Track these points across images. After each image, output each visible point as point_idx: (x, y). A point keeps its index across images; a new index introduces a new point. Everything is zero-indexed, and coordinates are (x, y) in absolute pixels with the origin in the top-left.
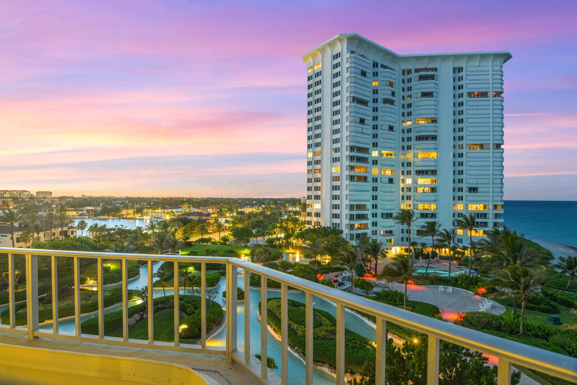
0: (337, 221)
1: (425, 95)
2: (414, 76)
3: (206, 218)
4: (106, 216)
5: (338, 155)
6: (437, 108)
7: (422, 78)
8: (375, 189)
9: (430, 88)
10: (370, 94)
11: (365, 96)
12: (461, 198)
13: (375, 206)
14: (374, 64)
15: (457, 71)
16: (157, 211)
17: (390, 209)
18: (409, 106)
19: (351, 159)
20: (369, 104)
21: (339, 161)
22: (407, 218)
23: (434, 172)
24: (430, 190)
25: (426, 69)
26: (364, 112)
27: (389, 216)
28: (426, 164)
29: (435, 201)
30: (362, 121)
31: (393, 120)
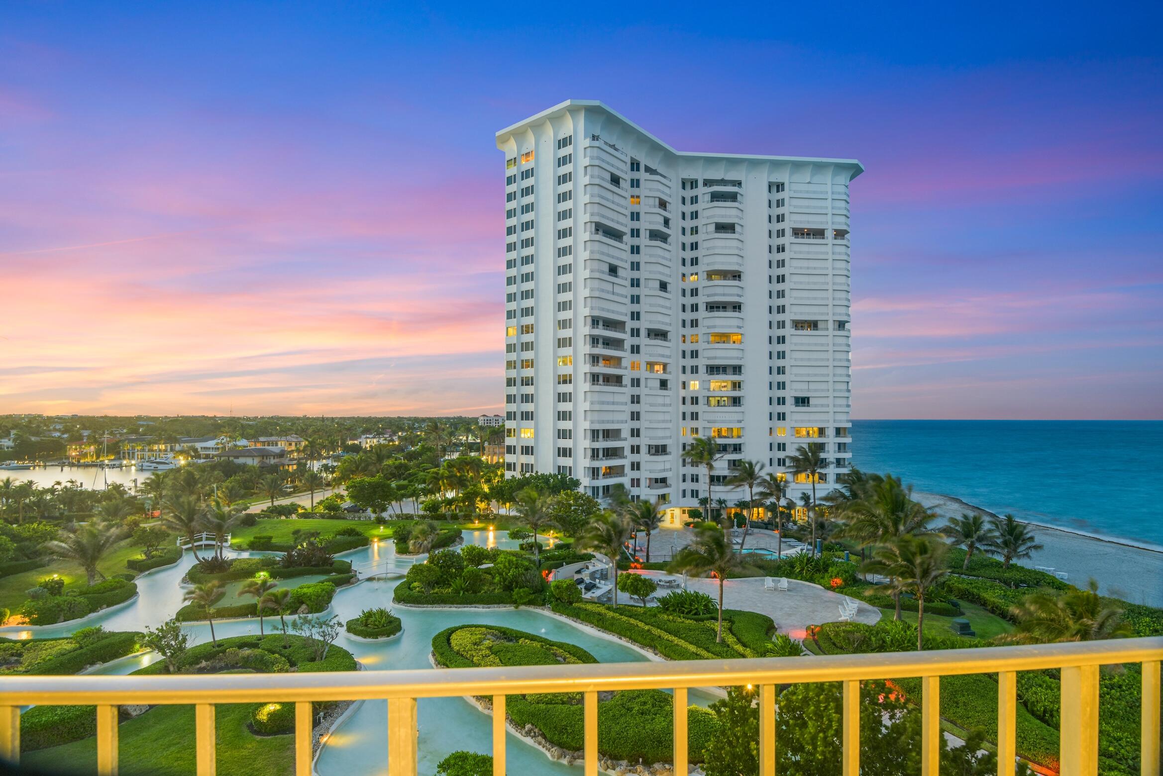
0: (566, 462)
1: (722, 228)
2: (702, 192)
3: (276, 460)
4: (25, 460)
5: (566, 333)
6: (741, 253)
7: (715, 197)
8: (636, 399)
9: (730, 216)
10: (627, 220)
11: (618, 222)
12: (782, 417)
13: (636, 433)
14: (632, 164)
15: (774, 189)
16: (156, 447)
17: (663, 438)
18: (694, 246)
19: (593, 343)
20: (625, 238)
21: (570, 345)
22: (706, 453)
23: (737, 369)
24: (731, 401)
25: (723, 182)
26: (617, 253)
27: (660, 450)
28: (724, 355)
29: (740, 421)
30: (613, 270)
31: (667, 271)
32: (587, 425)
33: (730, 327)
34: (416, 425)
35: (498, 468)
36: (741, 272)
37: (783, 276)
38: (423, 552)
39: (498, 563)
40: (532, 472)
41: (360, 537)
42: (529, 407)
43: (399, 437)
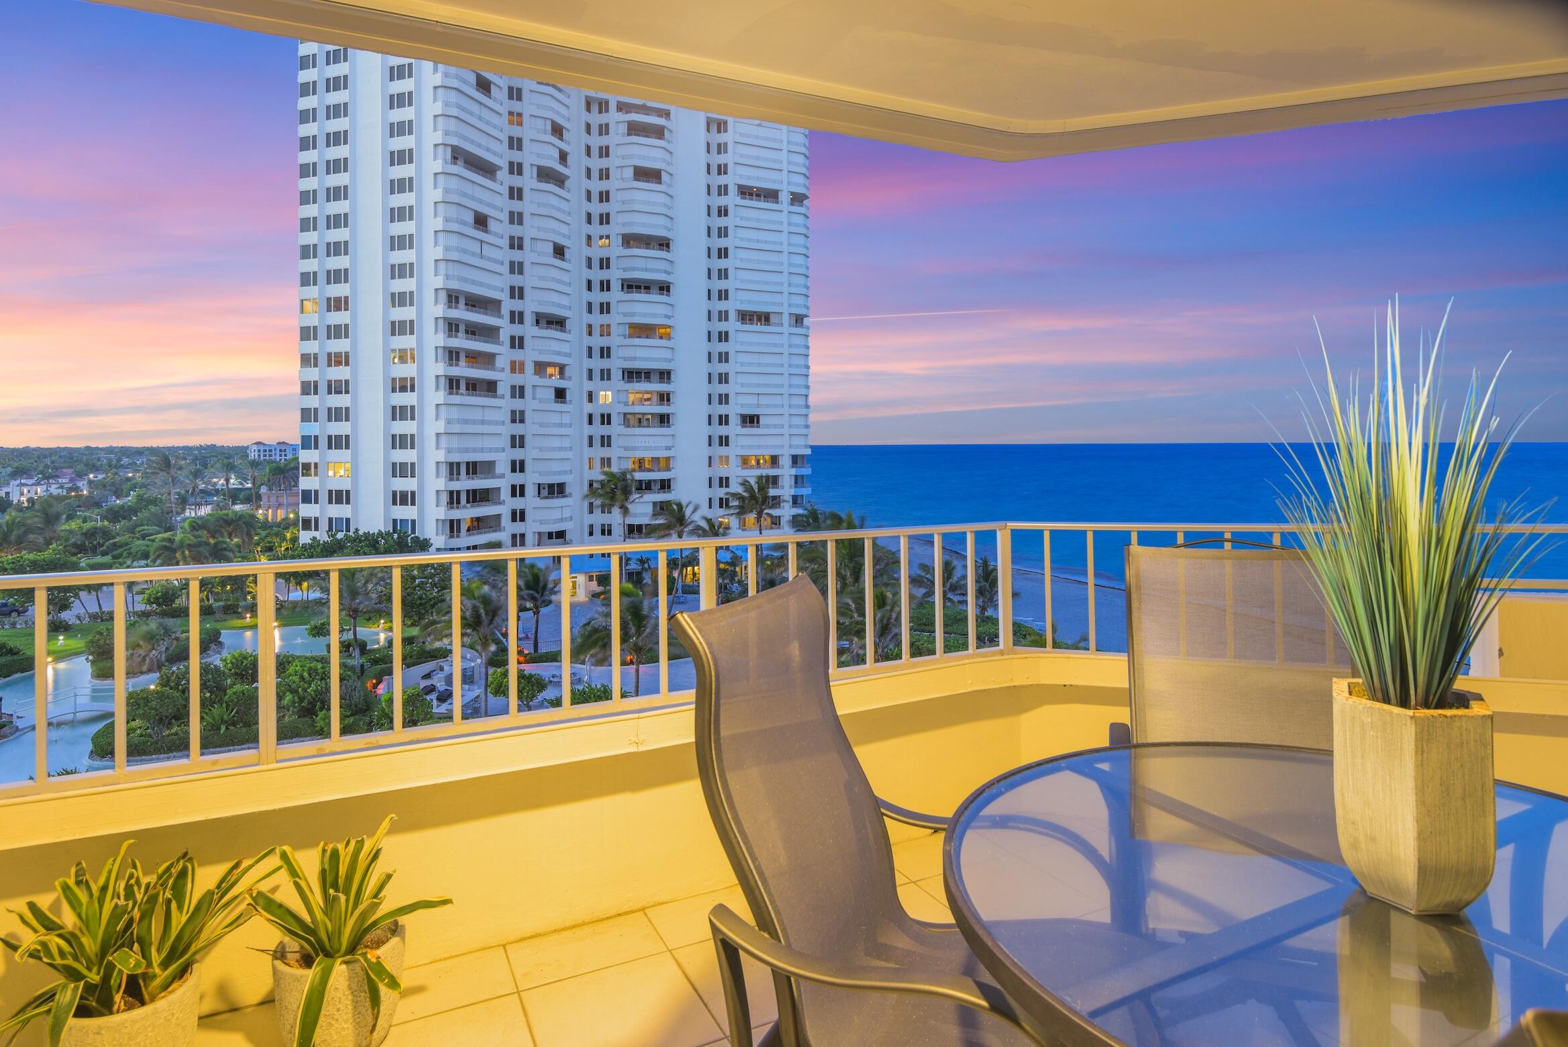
0: (406, 512)
1: (642, 174)
2: (613, 117)
5: (405, 313)
6: (670, 213)
7: (634, 128)
8: (518, 417)
9: (655, 160)
10: (503, 149)
12: (724, 441)
13: (518, 466)
15: (714, 128)
17: (560, 473)
18: (604, 197)
19: (450, 330)
20: (499, 175)
21: (412, 333)
22: (618, 493)
23: (665, 375)
24: (657, 419)
25: (644, 109)
26: (486, 196)
27: (556, 490)
28: (647, 354)
29: (668, 448)
30: (481, 222)
31: (564, 229)
32: (441, 456)
33: (655, 315)
34: (125, 461)
35: (287, 528)
36: (669, 239)
37: (726, 249)
38: (150, 671)
39: (290, 675)
40: (348, 530)
41: (16, 657)
42: (340, 428)
43: (90, 482)
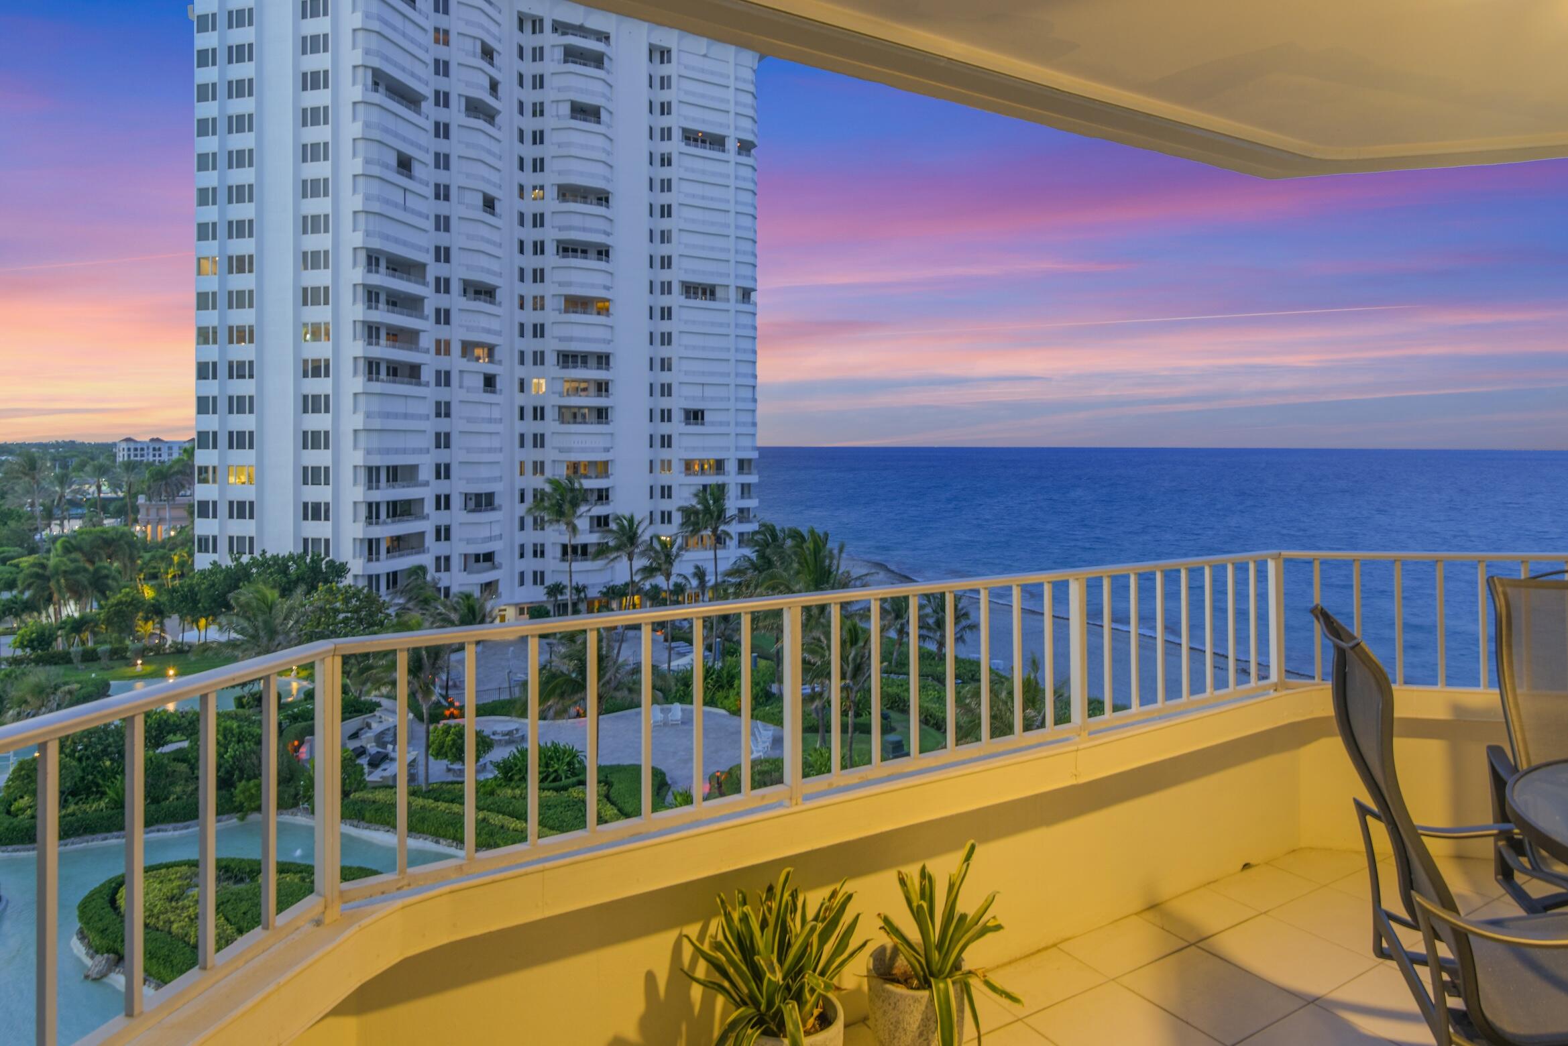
0: (319, 529)
1: (580, 111)
2: (551, 41)
5: (319, 278)
6: (609, 160)
7: (571, 54)
8: (443, 410)
9: (593, 93)
10: (427, 72)
11: (412, 74)
12: (666, 441)
13: (443, 471)
15: (656, 56)
17: (488, 479)
18: (538, 137)
19: (369, 299)
20: (424, 106)
21: (327, 303)
23: (603, 360)
24: (595, 414)
25: (582, 31)
26: (410, 132)
27: (484, 501)
28: (583, 334)
29: (607, 449)
30: (405, 164)
32: (358, 458)
33: (593, 286)
36: (609, 192)
37: (669, 206)
42: (243, 422)
